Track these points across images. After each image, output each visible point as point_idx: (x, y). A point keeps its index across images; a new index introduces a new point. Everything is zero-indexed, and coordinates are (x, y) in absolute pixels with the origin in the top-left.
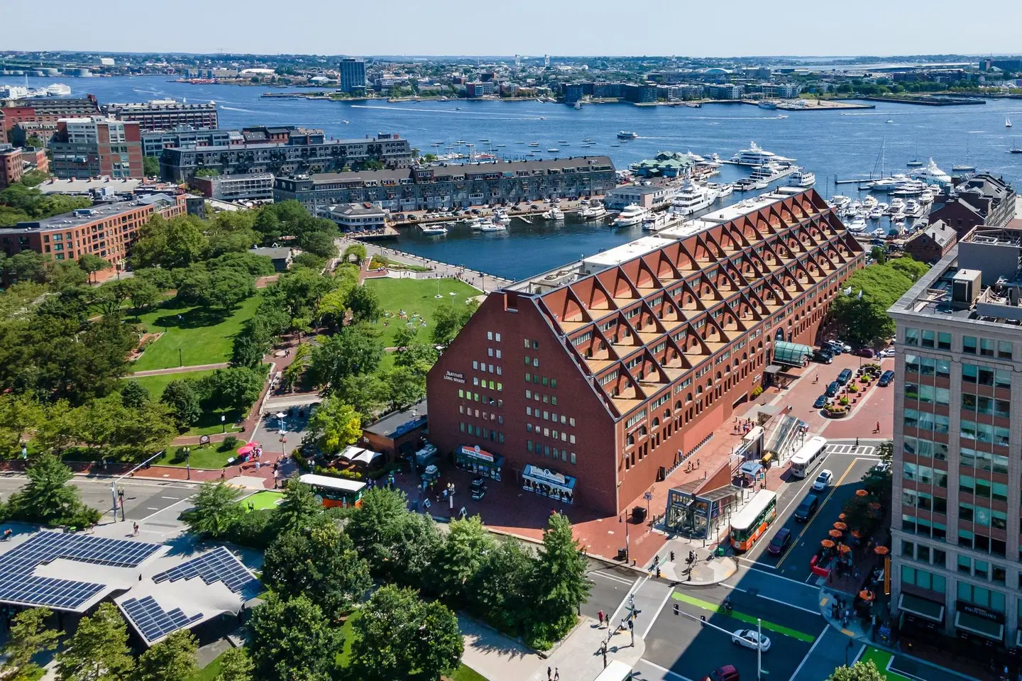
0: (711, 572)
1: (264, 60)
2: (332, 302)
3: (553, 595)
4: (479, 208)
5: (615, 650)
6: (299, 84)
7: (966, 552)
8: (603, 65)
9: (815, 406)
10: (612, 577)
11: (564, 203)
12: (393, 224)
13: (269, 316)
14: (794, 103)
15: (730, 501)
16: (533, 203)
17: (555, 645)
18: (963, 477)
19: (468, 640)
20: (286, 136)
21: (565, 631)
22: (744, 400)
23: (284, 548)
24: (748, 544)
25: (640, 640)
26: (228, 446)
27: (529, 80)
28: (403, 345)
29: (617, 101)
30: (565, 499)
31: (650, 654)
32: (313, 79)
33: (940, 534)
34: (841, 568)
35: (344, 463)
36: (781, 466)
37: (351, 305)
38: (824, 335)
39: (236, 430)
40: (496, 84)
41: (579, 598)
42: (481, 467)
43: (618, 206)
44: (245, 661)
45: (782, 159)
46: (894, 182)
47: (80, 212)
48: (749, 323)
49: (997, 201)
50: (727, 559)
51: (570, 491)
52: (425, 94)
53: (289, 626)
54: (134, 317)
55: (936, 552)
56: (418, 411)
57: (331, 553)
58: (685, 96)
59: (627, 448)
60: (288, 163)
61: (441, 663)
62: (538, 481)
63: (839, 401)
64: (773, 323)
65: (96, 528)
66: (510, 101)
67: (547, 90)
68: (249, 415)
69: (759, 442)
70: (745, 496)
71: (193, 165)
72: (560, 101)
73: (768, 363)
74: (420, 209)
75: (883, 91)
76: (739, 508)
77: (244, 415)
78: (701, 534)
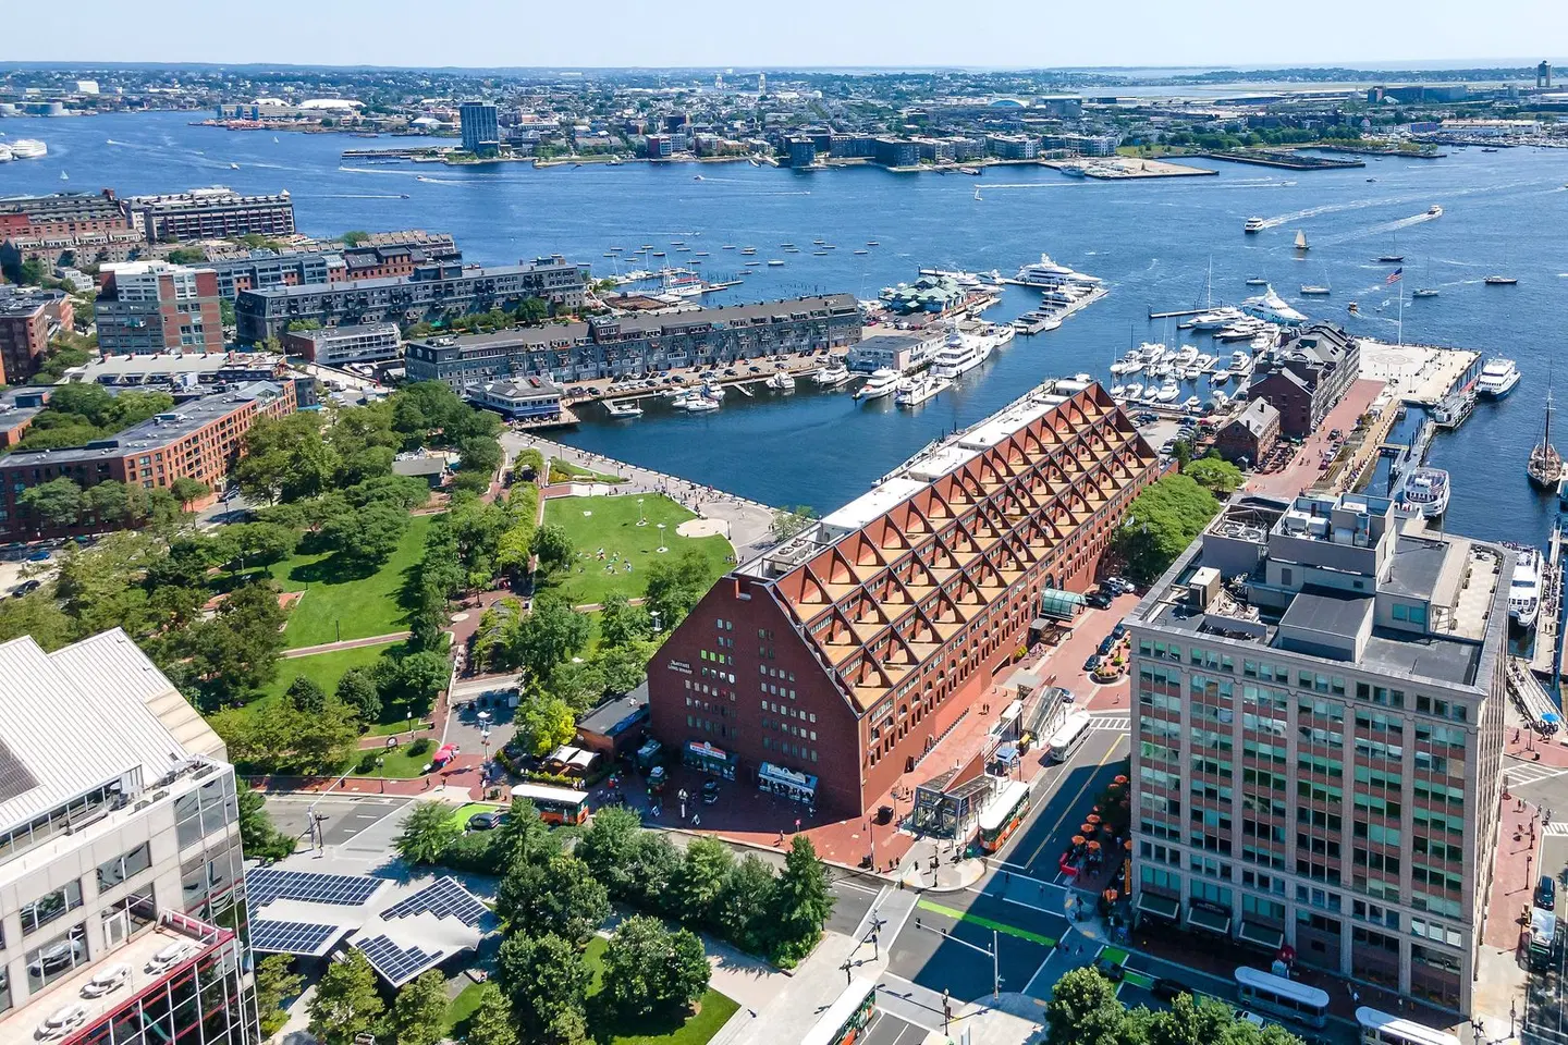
0: (958, 876)
1: (335, 81)
2: (514, 546)
3: (796, 914)
4: (680, 373)
5: (859, 963)
6: (397, 131)
7: (1197, 851)
8: (844, 88)
9: (1085, 669)
10: (856, 887)
11: (793, 361)
12: (569, 402)
13: (442, 574)
14: (1106, 167)
15: (981, 795)
16: (752, 363)
17: (799, 962)
18: (1195, 782)
19: (713, 961)
20: (405, 258)
21: (809, 948)
22: (1006, 663)
23: (521, 880)
24: (998, 843)
25: (884, 953)
26: (419, 749)
27: (737, 124)
28: (613, 614)
29: (864, 162)
30: (806, 800)
31: (895, 967)
32: (416, 121)
33: (1174, 835)
34: (1090, 865)
35: (557, 764)
36: (1041, 746)
37: (539, 552)
38: (1106, 567)
39: (424, 727)
40: (689, 135)
41: (822, 915)
42: (712, 765)
43: (865, 367)
44: (502, 999)
45: (1083, 277)
46: (1222, 318)
47: (162, 417)
48: (1010, 577)
49: (1331, 366)
50: (975, 859)
51: (811, 791)
52: (588, 151)
53: (543, 964)
54: (263, 569)
55: (1172, 852)
56: (637, 698)
57: (570, 883)
58: (960, 155)
59: (872, 744)
60: (414, 305)
61: (690, 988)
62: (775, 781)
63: (1112, 661)
64: (1040, 570)
65: (292, 857)
66: (712, 163)
67: (763, 145)
68: (435, 706)
69: (1018, 722)
70: (999, 786)
71: (284, 314)
72: (784, 164)
73: (1035, 616)
74: (602, 377)
75: (1230, 145)
76: (992, 801)
77: (430, 707)
78: (949, 834)
